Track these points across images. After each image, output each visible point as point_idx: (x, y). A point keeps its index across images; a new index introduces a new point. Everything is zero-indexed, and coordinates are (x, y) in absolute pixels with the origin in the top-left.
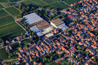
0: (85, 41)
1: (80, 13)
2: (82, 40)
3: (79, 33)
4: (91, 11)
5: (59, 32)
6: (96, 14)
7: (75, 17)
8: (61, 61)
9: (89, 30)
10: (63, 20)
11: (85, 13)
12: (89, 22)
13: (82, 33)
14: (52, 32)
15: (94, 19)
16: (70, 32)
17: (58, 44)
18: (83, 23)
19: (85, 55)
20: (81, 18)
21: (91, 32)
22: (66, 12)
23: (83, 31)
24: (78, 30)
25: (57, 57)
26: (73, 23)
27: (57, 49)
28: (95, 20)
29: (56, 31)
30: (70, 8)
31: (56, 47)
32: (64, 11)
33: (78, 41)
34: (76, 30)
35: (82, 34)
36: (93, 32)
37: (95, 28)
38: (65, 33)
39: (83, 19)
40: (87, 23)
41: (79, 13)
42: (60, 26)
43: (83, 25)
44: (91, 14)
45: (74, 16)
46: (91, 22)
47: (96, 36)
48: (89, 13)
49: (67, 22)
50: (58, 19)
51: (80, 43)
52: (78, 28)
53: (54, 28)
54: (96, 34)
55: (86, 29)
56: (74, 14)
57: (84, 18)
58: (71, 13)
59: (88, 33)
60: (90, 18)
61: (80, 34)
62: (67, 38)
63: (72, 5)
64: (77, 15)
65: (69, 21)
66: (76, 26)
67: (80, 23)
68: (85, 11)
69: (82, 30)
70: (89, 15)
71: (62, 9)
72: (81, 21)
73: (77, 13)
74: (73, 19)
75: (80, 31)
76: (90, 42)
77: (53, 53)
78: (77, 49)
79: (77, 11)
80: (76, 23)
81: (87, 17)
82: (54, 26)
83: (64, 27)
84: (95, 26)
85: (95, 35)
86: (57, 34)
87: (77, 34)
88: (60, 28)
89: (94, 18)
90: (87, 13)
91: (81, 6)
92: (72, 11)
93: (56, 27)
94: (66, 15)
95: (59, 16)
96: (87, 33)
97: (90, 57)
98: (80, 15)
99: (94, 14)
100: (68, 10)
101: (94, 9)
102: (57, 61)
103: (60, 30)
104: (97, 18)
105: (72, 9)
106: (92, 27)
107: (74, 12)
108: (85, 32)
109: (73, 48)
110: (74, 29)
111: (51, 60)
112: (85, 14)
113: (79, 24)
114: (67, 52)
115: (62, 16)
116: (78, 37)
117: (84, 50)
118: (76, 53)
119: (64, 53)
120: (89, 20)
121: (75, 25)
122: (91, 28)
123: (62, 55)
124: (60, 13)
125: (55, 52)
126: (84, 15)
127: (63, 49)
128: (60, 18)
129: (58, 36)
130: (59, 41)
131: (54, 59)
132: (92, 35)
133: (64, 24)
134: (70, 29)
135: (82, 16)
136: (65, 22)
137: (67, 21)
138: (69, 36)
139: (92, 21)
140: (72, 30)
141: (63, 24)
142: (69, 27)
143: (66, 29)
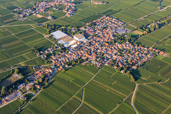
0: (102, 49)
2: (100, 48)
4: (104, 28)
5: (82, 43)
6: (108, 30)
8: (87, 63)
9: (104, 41)
10: (83, 35)
14: (76, 44)
16: (90, 43)
17: (82, 52)
18: (99, 37)
19: (104, 59)
20: (96, 33)
22: (84, 29)
24: (96, 42)
25: (83, 61)
26: (91, 37)
27: (82, 56)
29: (79, 43)
31: (81, 54)
32: (82, 29)
33: (97, 49)
34: (94, 42)
36: (107, 42)
37: (108, 39)
38: (86, 44)
39: (98, 33)
40: (102, 36)
41: (94, 29)
44: (104, 30)
45: (91, 32)
46: (104, 36)
47: (110, 45)
49: (86, 36)
50: (80, 34)
51: (98, 51)
53: (77, 41)
55: (102, 40)
56: (90, 30)
58: (88, 30)
59: (104, 43)
61: (98, 44)
62: (89, 48)
63: (88, 24)
64: (93, 31)
65: (88, 35)
66: (94, 39)
68: (99, 28)
69: (98, 41)
70: (102, 31)
71: (81, 27)
72: (97, 35)
74: (91, 34)
76: (106, 49)
77: (80, 59)
78: (97, 55)
79: (92, 28)
80: (93, 36)
82: (77, 39)
83: (84, 40)
86: (80, 45)
87: (95, 44)
88: (82, 40)
89: (106, 32)
90: (101, 29)
91: (95, 24)
92: (89, 28)
93: (79, 40)
94: (85, 31)
95: (79, 32)
97: (108, 59)
98: (95, 31)
99: (106, 30)
100: (86, 28)
101: (106, 26)
102: (83, 64)
103: (82, 42)
105: (88, 26)
108: (101, 43)
109: (93, 54)
111: (79, 63)
112: (99, 30)
113: (96, 37)
114: (90, 57)
116: (97, 47)
117: (103, 55)
118: (97, 57)
119: (88, 58)
120: (103, 34)
123: (87, 60)
124: (80, 30)
125: (81, 58)
127: (87, 55)
128: (81, 33)
129: (81, 47)
130: (82, 50)
131: (80, 62)
132: (107, 44)
133: (84, 38)
134: (90, 41)
138: (90, 46)
139: (105, 34)
143: (87, 41)
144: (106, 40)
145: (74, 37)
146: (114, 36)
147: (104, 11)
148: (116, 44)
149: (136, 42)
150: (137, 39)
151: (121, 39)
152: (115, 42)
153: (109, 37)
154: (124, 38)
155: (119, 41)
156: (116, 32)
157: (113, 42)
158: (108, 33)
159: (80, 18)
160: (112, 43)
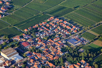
1: (36, 39)
3: (36, 63)
4: (49, 37)
5: (12, 64)
6: (54, 40)
7: (31, 45)
9: (47, 60)
10: (16, 49)
11: (42, 39)
12: (47, 49)
13: (40, 63)
14: (3, 65)
15: (52, 46)
16: (25, 63)
18: (40, 52)
20: (37, 45)
21: (50, 62)
22: (20, 39)
23: (40, 62)
24: (35, 60)
26: (28, 52)
28: (54, 47)
29: (8, 63)
30: (24, 34)
34: (32, 61)
35: (39, 65)
36: (52, 62)
37: (54, 56)
38: (19, 65)
39: (39, 46)
40: (45, 52)
42: (13, 56)
43: (40, 54)
44: (49, 40)
45: (29, 43)
46: (49, 50)
47: (56, 66)
48: (46, 39)
52: (34, 58)
53: (6, 60)
54: (56, 64)
55: (44, 58)
56: (28, 41)
57: (41, 46)
58: (25, 40)
59: (47, 63)
60: (48, 45)
61: (37, 65)
63: (26, 30)
64: (32, 42)
65: (24, 50)
66: (32, 55)
67: (37, 51)
68: (42, 37)
69: (39, 60)
70: (46, 42)
71: (14, 36)
72: (37, 49)
73: (33, 40)
74: (28, 47)
75: (37, 61)
79: (32, 37)
80: (31, 51)
81: (45, 44)
82: (6, 57)
83: (17, 58)
84: (54, 54)
85: (54, 64)
86: (9, 66)
87: (33, 65)
88: (13, 59)
89: (52, 44)
90: (44, 40)
91: (36, 31)
92: (26, 37)
93: (8, 58)
94: (20, 43)
95: (11, 44)
96: (45, 63)
98: (35, 42)
99: (52, 40)
100: (22, 37)
101: (52, 34)
103: (13, 62)
104: (56, 44)
105: (26, 35)
106: (51, 55)
107: (29, 38)
108: (43, 62)
110: (30, 60)
112: (42, 41)
113: (35, 52)
115: (14, 44)
120: (46, 47)
121: (30, 54)
122: (50, 57)
124: (12, 41)
126: (40, 42)
128: (13, 46)
132: (51, 65)
133: (18, 54)
134: (25, 59)
135: (38, 43)
136: (18, 51)
137: (20, 50)
139: (51, 48)
140: (27, 60)
141: (15, 54)
142: (24, 57)
143: (20, 61)
144: (51, 57)
145: (2, 54)
146: (63, 50)
147: (53, 8)
148: (66, 64)
149: (96, 61)
150: (97, 54)
151: (74, 56)
152: (65, 60)
153: (56, 53)
154: (78, 53)
155: (71, 59)
156: (66, 44)
157: (61, 61)
158: (54, 46)
159: (16, 21)
160: (59, 62)
